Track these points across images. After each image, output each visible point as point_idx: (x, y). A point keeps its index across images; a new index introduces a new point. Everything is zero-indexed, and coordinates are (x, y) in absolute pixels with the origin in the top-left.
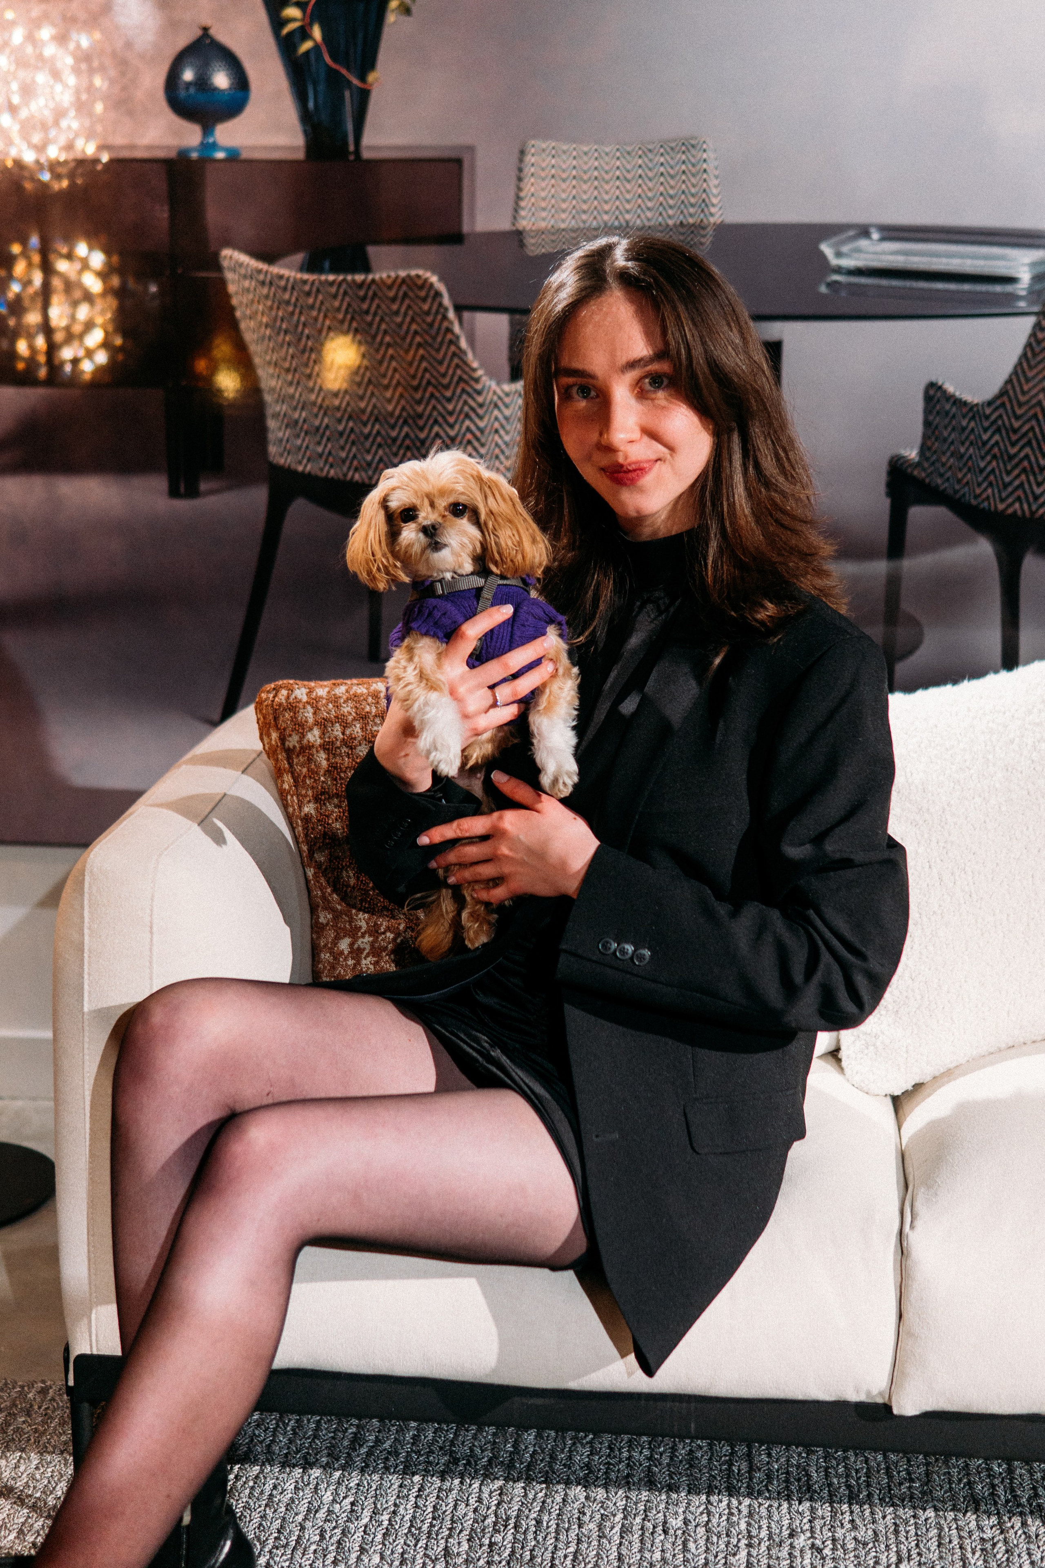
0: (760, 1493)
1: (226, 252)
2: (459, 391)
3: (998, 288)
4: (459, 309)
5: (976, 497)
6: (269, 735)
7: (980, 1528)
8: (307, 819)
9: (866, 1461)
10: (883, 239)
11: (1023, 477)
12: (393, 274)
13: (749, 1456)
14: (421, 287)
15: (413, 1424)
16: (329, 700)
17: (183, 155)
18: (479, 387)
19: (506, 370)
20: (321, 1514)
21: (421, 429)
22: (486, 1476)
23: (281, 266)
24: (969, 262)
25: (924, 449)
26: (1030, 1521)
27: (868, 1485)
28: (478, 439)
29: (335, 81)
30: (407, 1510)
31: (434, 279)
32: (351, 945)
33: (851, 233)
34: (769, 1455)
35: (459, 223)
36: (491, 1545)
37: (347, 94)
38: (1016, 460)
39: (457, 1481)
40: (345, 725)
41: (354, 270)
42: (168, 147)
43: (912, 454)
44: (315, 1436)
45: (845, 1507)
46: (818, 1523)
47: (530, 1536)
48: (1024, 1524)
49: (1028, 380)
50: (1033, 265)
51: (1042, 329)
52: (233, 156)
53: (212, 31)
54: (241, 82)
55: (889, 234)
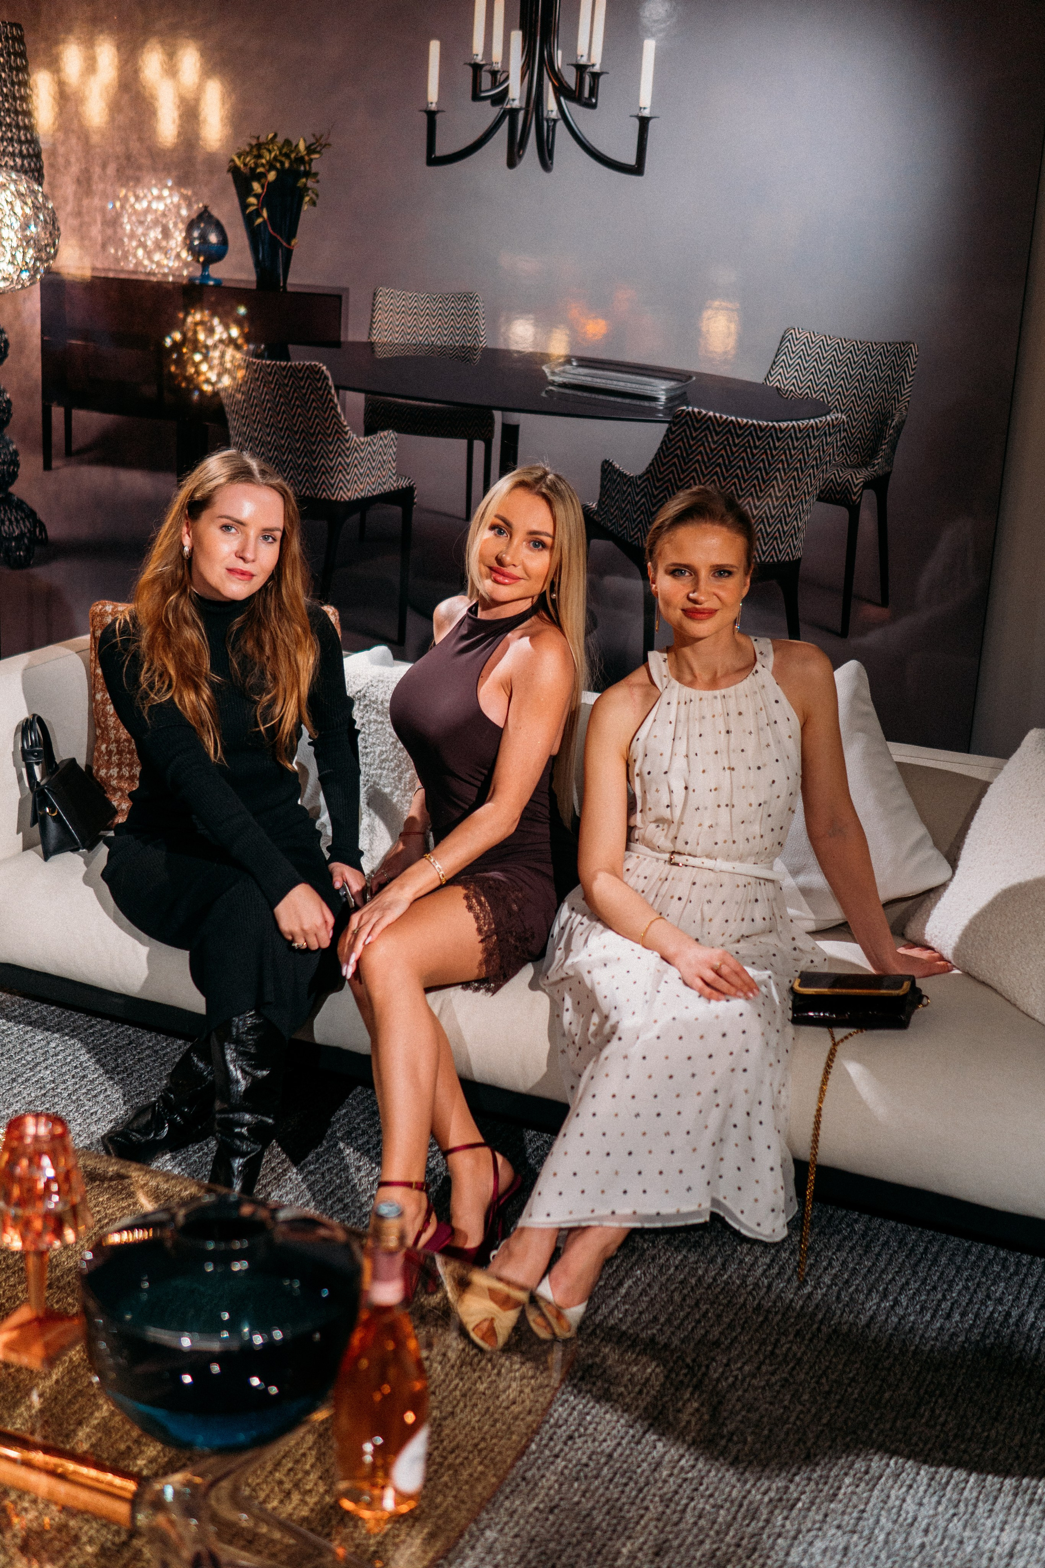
2: (336, 438)
3: (646, 404)
4: (337, 388)
5: (631, 537)
10: (579, 366)
12: (302, 363)
14: (317, 373)
17: (192, 282)
18: (347, 437)
19: (362, 429)
21: (315, 460)
24: (629, 385)
25: (601, 503)
29: (274, 245)
31: (324, 368)
33: (560, 360)
35: (339, 336)
37: (280, 251)
41: (281, 359)
43: (594, 505)
49: (663, 465)
50: (667, 390)
51: (673, 433)
52: (218, 284)
53: (209, 209)
54: (224, 241)
55: (584, 363)
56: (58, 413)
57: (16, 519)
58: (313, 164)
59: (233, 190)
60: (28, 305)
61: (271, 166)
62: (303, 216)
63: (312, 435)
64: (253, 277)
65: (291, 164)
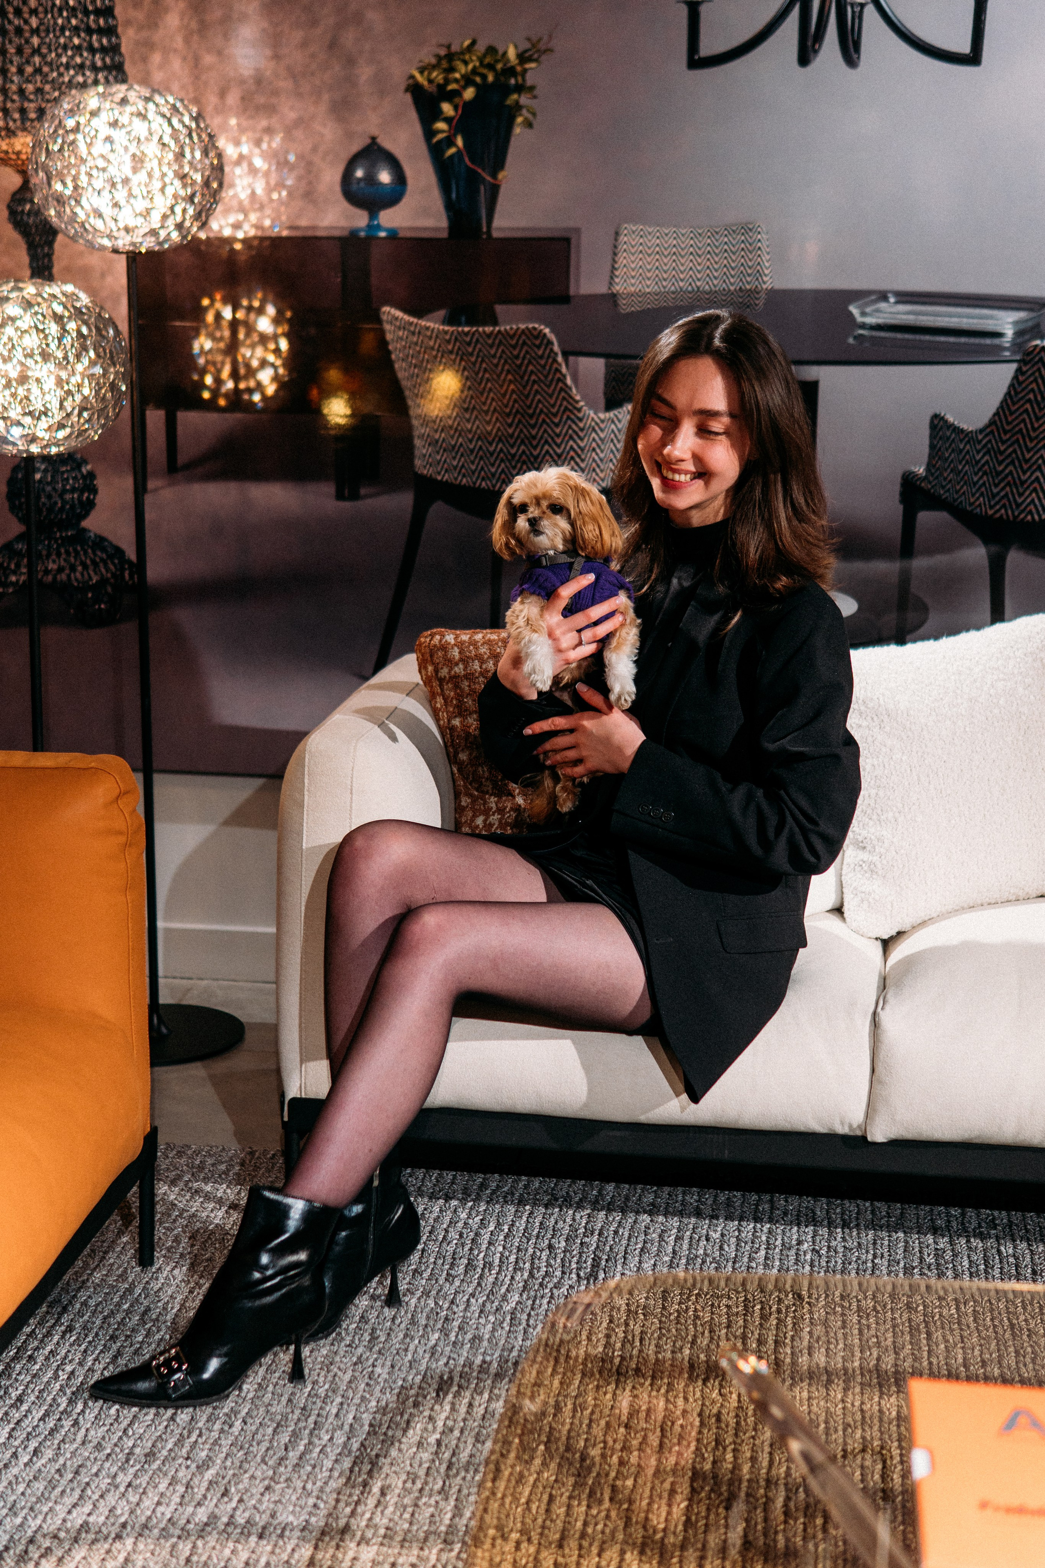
0: (777, 1221)
1: (386, 309)
2: (565, 417)
3: (988, 341)
4: (566, 354)
5: (971, 504)
6: (426, 668)
7: (936, 1243)
8: (453, 729)
9: (858, 1206)
10: (897, 302)
11: (1008, 489)
12: (514, 327)
13: (771, 1202)
14: (536, 337)
15: (524, 1178)
16: (470, 644)
17: (353, 234)
18: (580, 415)
19: (602, 402)
20: (460, 1224)
21: (535, 448)
22: (578, 1208)
23: (428, 320)
24: (965, 320)
25: (929, 466)
26: (972, 1240)
27: (857, 1219)
28: (579, 456)
29: (473, 179)
30: (521, 1224)
31: (547, 331)
32: (485, 821)
33: (873, 297)
34: (786, 1201)
35: (567, 287)
36: (582, 1243)
37: (482, 188)
38: (1003, 475)
39: (557, 1210)
40: (482, 661)
41: (484, 324)
42: (343, 228)
43: (921, 470)
44: (453, 1183)
45: (839, 1230)
46: (818, 1238)
47: (610, 1239)
48: (968, 1241)
49: (1011, 414)
50: (1015, 323)
51: (1023, 373)
52: (393, 235)
53: (379, 140)
54: (400, 178)
55: (904, 299)
56: (155, 418)
57: (94, 562)
58: (528, 76)
59: (413, 115)
60: (109, 279)
61: (468, 81)
62: (514, 143)
63: (531, 416)
64: (444, 223)
65: (497, 76)
